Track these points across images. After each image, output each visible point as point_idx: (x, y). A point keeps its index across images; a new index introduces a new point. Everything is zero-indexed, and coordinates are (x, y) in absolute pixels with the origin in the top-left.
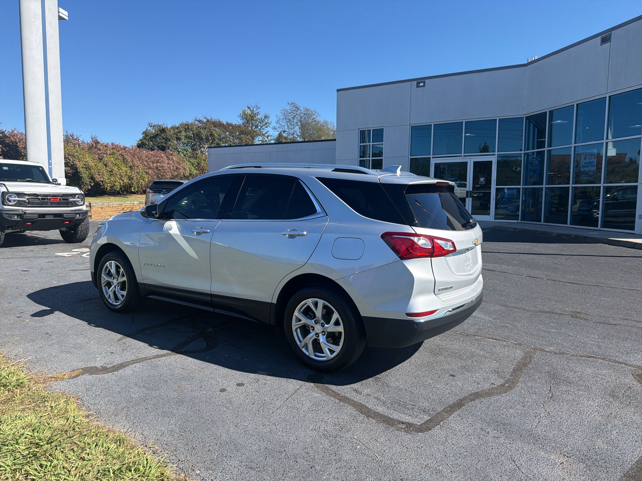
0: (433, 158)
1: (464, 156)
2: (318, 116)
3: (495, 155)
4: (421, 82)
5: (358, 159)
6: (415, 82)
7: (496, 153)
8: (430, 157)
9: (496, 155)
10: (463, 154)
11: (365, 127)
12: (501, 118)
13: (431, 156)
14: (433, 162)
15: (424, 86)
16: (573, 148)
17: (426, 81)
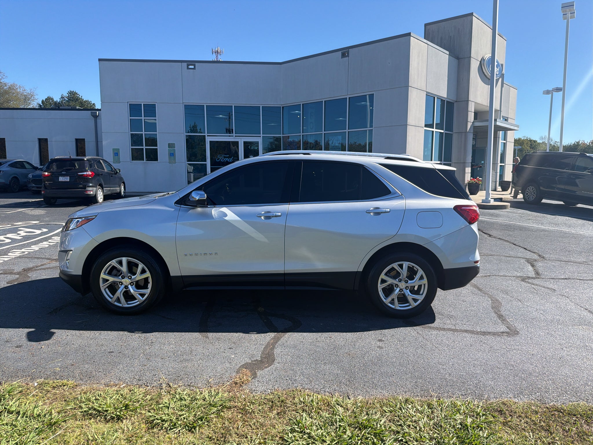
0: (208, 136)
1: (235, 136)
2: (4, 77)
3: (260, 136)
4: (191, 65)
5: (129, 132)
6: (186, 64)
7: (262, 135)
8: (205, 136)
9: (262, 137)
10: (234, 135)
11: (135, 101)
12: (263, 106)
13: (206, 134)
14: (208, 140)
15: (194, 68)
16: (323, 134)
17: (196, 64)
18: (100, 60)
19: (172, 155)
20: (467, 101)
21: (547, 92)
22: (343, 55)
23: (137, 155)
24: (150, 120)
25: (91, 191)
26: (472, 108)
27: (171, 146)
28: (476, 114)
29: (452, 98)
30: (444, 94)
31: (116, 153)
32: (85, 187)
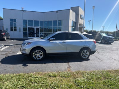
1: (34, 27)
3: (39, 27)
4: (25, 11)
5: (10, 25)
6: (23, 11)
11: (11, 18)
12: (40, 21)
14: (28, 27)
18: (3, 9)
19: (20, 30)
20: (78, 22)
21: (89, 21)
22: (57, 12)
23: (12, 30)
24: (15, 22)
25: (4, 37)
26: (79, 24)
27: (20, 28)
28: (80, 24)
29: (76, 22)
30: (74, 21)
31: (7, 29)
32: (3, 37)
